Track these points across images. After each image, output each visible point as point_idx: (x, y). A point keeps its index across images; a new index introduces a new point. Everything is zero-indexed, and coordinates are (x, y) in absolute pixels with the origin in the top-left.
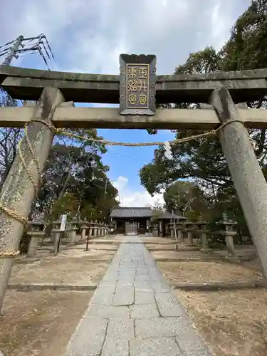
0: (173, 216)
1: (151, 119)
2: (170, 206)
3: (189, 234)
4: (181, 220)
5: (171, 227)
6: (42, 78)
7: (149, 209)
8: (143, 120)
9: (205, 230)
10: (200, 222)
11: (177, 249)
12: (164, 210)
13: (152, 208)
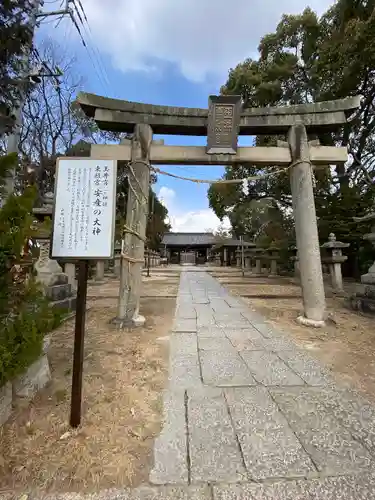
0: (241, 242)
1: (233, 158)
2: (237, 230)
3: (258, 262)
4: (250, 247)
5: (238, 255)
6: (133, 112)
7: (211, 234)
8: (226, 159)
9: (276, 256)
10: (271, 248)
11: (243, 276)
12: (229, 236)
13: (214, 233)
